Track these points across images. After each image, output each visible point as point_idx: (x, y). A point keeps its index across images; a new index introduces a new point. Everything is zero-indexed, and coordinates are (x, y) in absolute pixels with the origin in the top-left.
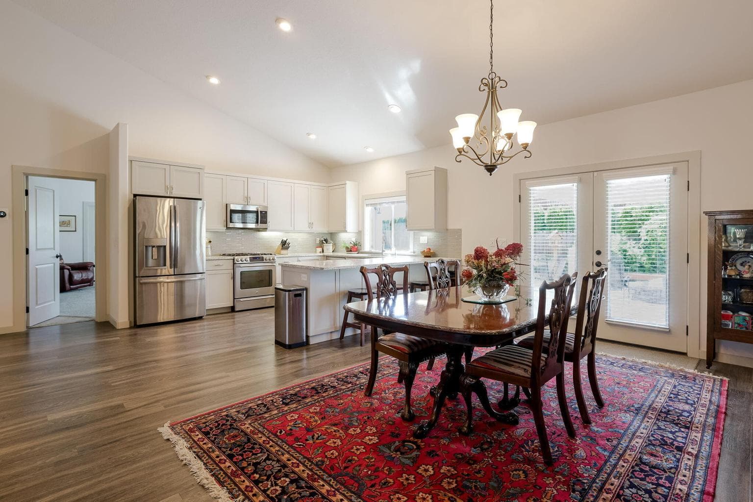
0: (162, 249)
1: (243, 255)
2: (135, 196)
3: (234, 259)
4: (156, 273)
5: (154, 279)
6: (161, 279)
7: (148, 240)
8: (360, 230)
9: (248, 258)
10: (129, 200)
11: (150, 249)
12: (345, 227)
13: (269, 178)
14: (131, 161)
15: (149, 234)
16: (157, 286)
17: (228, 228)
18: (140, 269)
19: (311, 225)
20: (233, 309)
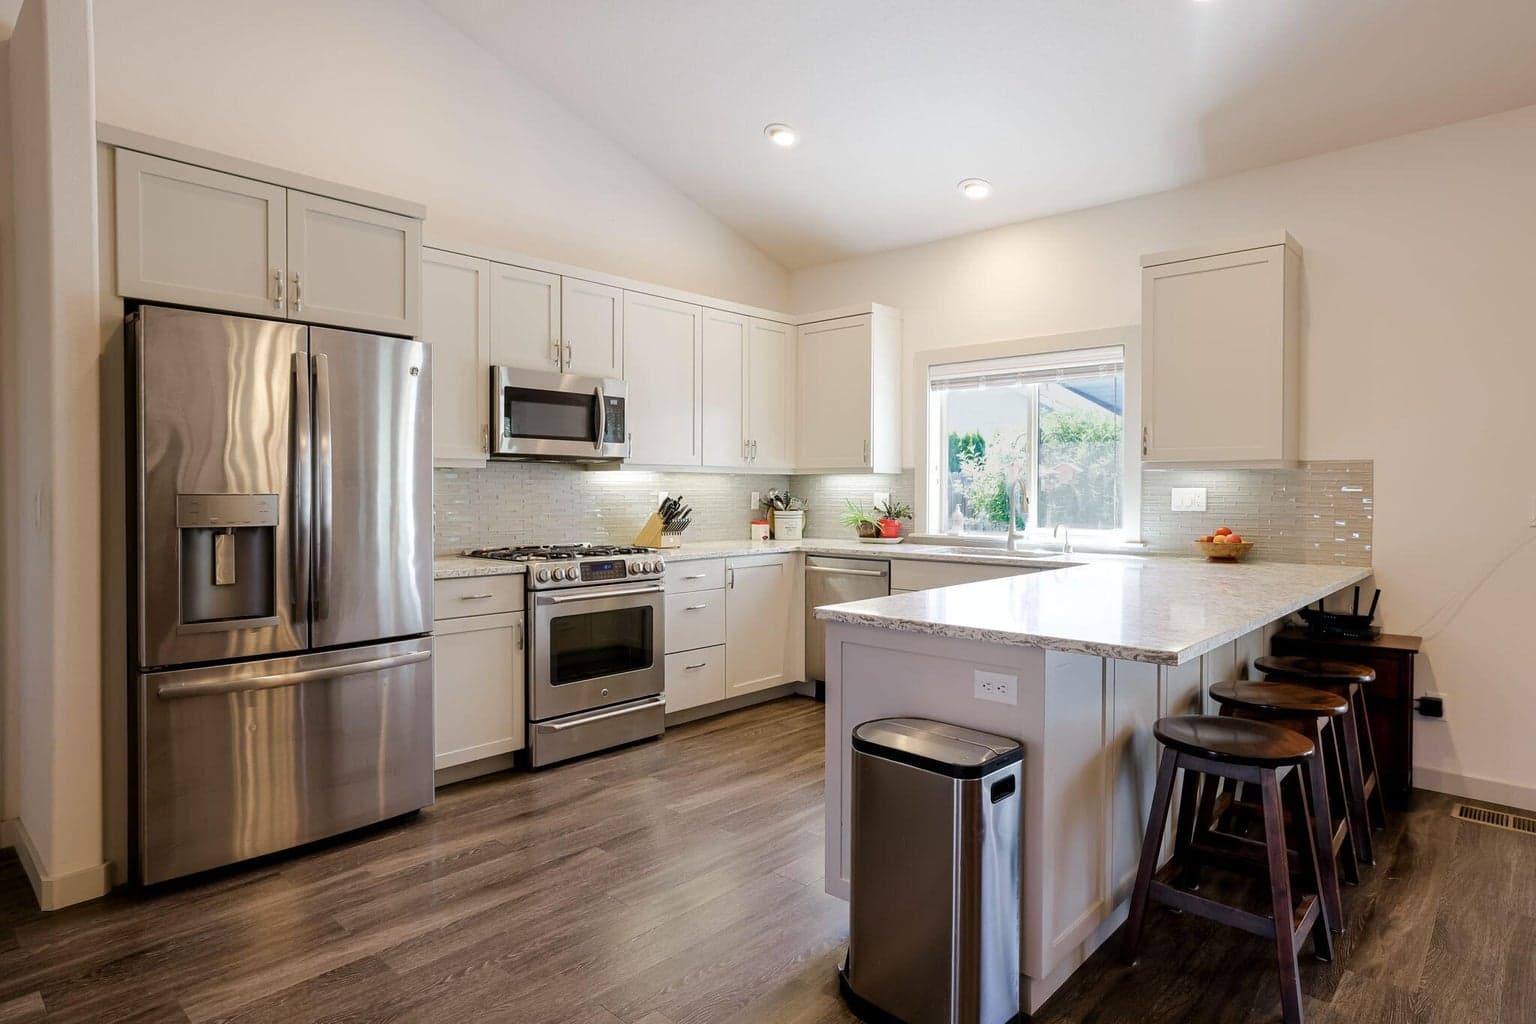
0: (257, 541)
1: (555, 554)
2: (132, 305)
3: (526, 575)
4: (225, 647)
5: (212, 674)
6: (248, 674)
7: (194, 500)
8: (909, 464)
9: (575, 566)
10: (104, 327)
11: (204, 540)
12: (866, 459)
13: (625, 282)
14: (112, 149)
15: (193, 479)
16: (227, 707)
17: (495, 455)
18: (157, 635)
19: (749, 447)
20: (520, 763)
